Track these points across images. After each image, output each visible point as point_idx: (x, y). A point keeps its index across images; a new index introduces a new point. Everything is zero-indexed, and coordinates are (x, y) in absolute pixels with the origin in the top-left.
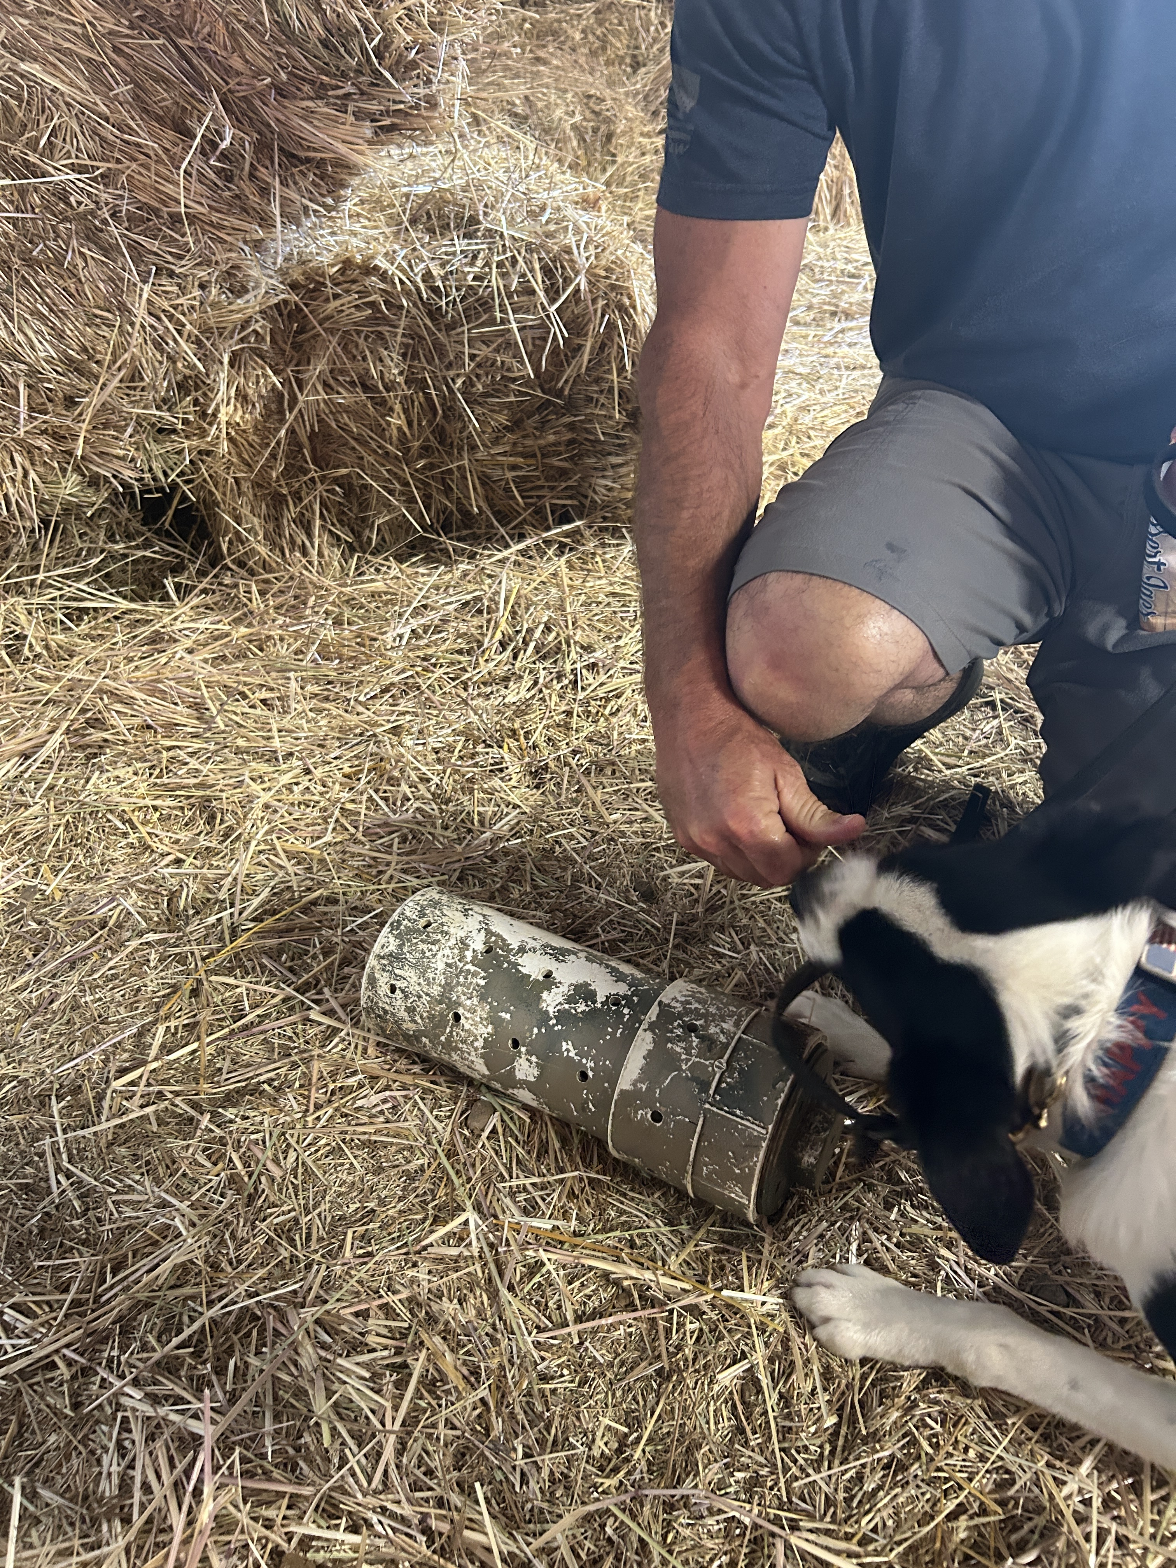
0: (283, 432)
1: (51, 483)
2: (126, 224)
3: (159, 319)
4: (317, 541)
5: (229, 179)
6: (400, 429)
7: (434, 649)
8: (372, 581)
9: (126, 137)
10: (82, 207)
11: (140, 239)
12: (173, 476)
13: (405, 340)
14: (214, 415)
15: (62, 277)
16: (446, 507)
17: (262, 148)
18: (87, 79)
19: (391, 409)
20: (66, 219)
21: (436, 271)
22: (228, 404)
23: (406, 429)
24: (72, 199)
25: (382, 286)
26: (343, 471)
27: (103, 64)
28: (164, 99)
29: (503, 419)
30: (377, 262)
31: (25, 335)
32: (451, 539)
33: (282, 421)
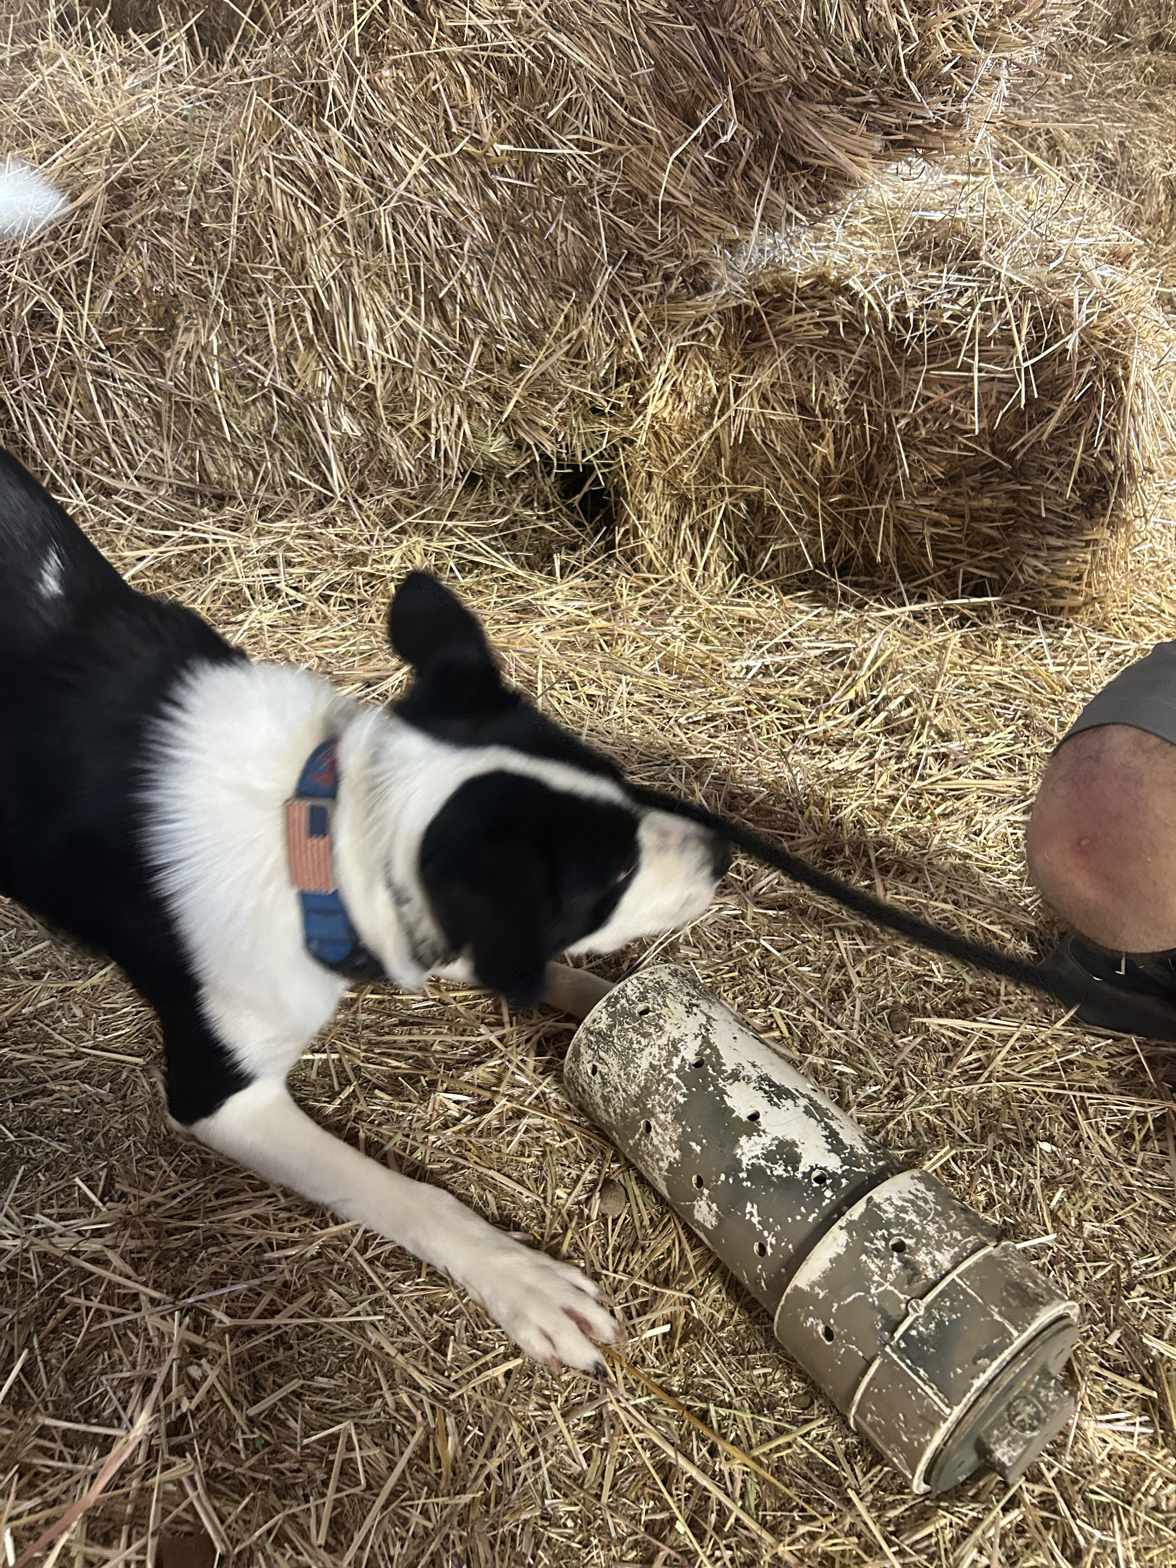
0: (705, 437)
1: (480, 438)
2: (611, 206)
3: (617, 302)
4: (707, 552)
5: (721, 175)
6: (824, 457)
7: (776, 691)
8: (749, 606)
9: (633, 119)
10: (576, 183)
11: (621, 222)
12: (590, 456)
13: (858, 368)
14: (645, 405)
15: (541, 247)
16: (851, 549)
17: (763, 147)
18: (613, 57)
19: (823, 436)
20: (561, 193)
21: (912, 302)
22: (661, 398)
23: (831, 460)
24: (569, 174)
25: (849, 308)
26: (756, 488)
27: (634, 44)
28: (682, 87)
29: (938, 471)
30: (851, 283)
31: (495, 296)
32: (845, 582)
33: (708, 425)
